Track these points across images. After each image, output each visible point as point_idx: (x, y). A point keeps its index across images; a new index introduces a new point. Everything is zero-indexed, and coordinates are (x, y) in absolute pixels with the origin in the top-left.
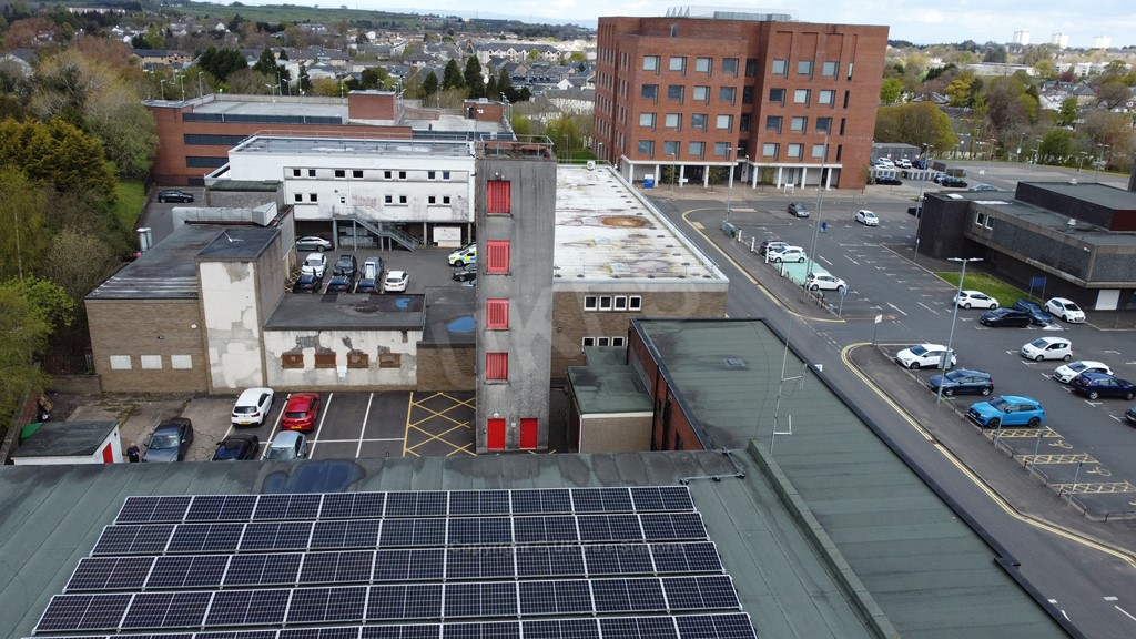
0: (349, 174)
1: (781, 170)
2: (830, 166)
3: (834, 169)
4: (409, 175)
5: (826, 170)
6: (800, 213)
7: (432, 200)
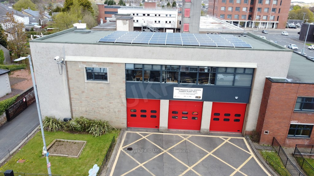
0: (146, 15)
1: (260, 23)
2: (275, 22)
3: (276, 23)
4: (161, 16)
5: (273, 24)
6: (265, 32)
7: (166, 22)
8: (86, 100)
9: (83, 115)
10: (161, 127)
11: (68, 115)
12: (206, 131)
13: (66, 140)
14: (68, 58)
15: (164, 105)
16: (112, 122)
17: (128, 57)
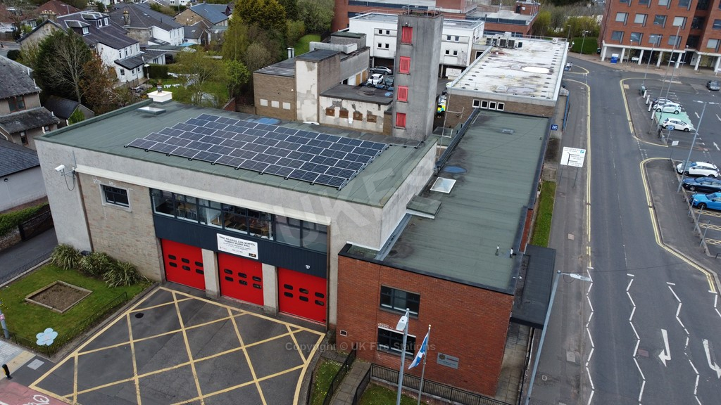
7: (448, 52)
8: (107, 231)
9: (106, 252)
10: (208, 290)
11: (87, 247)
12: (271, 310)
13: (69, 285)
14: (81, 169)
15: (208, 258)
16: (142, 268)
17: (151, 178)
